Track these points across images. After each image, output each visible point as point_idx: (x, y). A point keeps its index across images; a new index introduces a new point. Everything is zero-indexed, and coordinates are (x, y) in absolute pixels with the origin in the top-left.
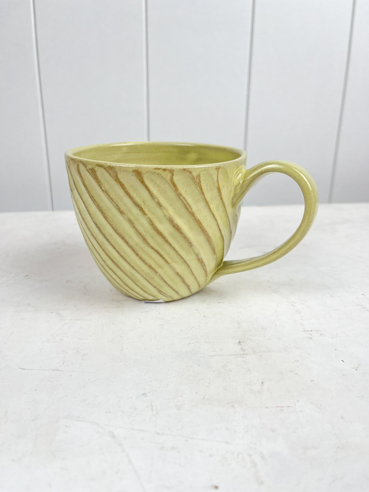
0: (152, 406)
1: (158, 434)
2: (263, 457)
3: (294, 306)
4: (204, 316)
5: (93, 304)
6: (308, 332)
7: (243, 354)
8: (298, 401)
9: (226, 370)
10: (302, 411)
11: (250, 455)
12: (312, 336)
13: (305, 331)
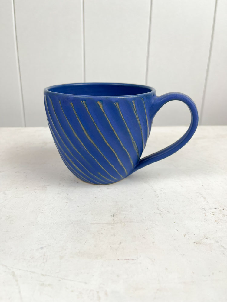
0: (44, 256)
1: (43, 275)
2: (106, 294)
3: (155, 192)
4: (96, 197)
5: (28, 187)
6: (159, 210)
7: (113, 223)
8: (140, 256)
9: (99, 234)
10: (140, 263)
11: (98, 292)
12: (161, 213)
13: (158, 209)
